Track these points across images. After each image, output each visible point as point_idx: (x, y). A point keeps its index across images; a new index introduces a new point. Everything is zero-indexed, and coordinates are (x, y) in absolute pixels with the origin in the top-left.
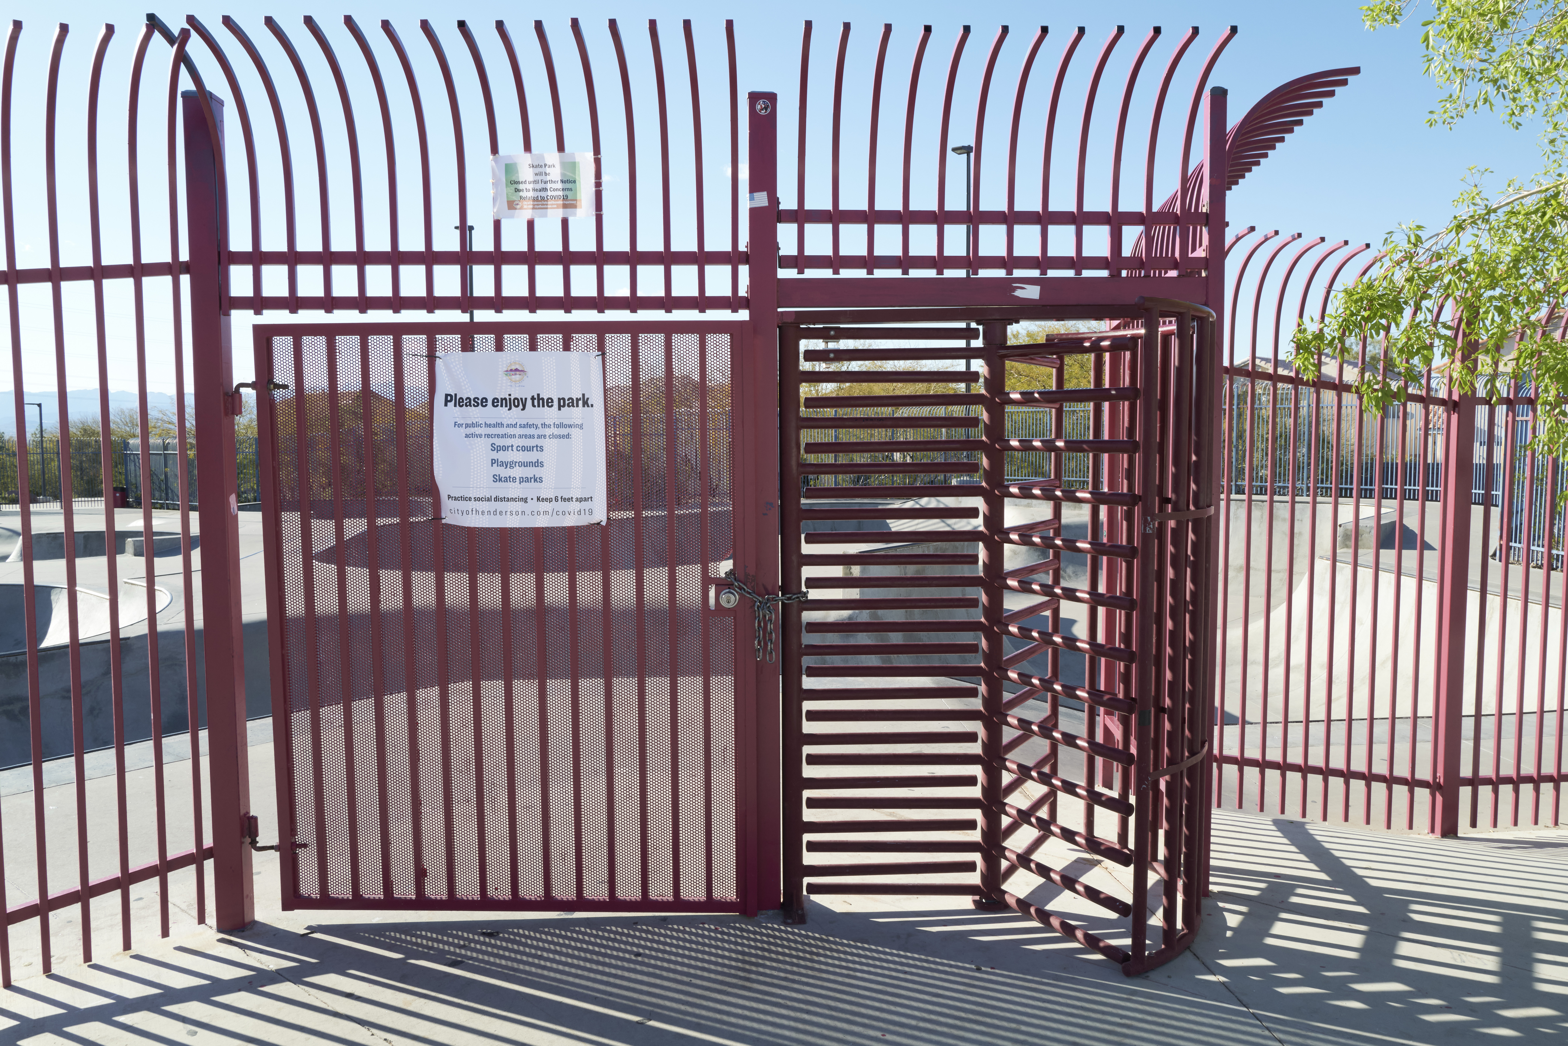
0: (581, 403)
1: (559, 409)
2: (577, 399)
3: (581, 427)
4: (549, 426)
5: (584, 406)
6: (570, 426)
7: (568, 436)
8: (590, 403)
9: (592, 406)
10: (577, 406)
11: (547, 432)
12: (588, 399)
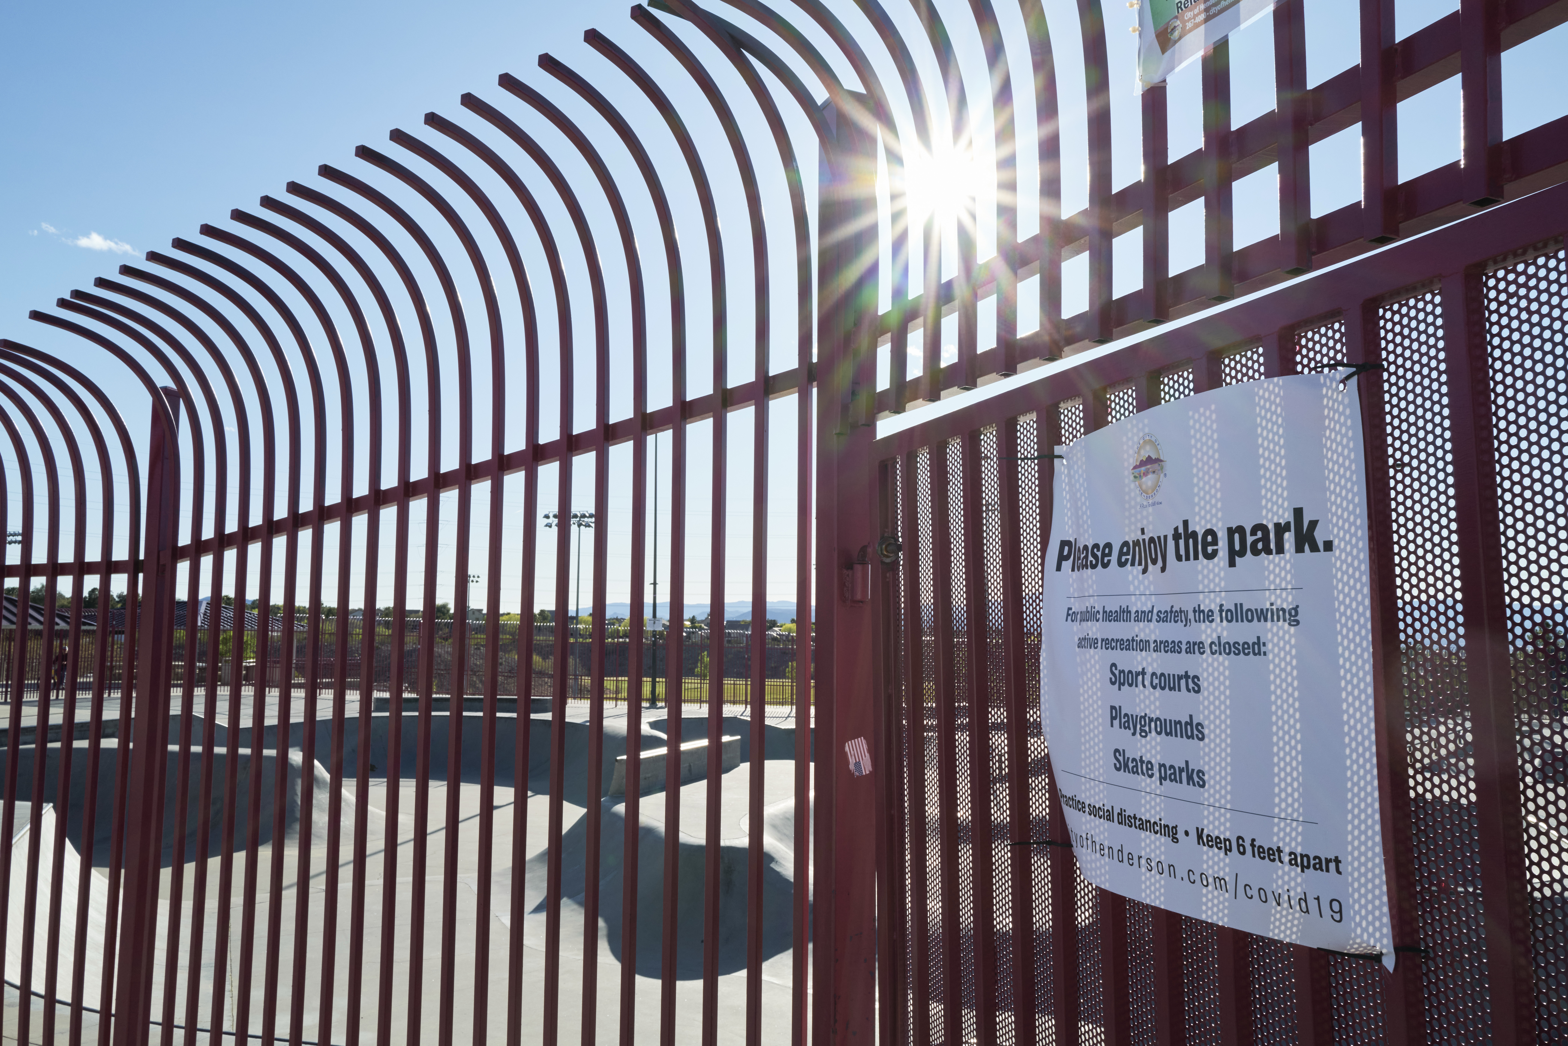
0: (1289, 538)
1: (1232, 564)
2: (1277, 526)
3: (1293, 616)
4: (1209, 616)
5: (1299, 549)
6: (1262, 615)
7: (1256, 648)
8: (1320, 536)
9: (1328, 546)
10: (1280, 550)
11: (1207, 632)
12: (1313, 524)
